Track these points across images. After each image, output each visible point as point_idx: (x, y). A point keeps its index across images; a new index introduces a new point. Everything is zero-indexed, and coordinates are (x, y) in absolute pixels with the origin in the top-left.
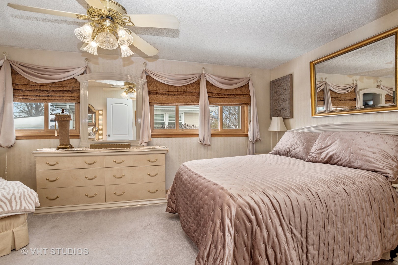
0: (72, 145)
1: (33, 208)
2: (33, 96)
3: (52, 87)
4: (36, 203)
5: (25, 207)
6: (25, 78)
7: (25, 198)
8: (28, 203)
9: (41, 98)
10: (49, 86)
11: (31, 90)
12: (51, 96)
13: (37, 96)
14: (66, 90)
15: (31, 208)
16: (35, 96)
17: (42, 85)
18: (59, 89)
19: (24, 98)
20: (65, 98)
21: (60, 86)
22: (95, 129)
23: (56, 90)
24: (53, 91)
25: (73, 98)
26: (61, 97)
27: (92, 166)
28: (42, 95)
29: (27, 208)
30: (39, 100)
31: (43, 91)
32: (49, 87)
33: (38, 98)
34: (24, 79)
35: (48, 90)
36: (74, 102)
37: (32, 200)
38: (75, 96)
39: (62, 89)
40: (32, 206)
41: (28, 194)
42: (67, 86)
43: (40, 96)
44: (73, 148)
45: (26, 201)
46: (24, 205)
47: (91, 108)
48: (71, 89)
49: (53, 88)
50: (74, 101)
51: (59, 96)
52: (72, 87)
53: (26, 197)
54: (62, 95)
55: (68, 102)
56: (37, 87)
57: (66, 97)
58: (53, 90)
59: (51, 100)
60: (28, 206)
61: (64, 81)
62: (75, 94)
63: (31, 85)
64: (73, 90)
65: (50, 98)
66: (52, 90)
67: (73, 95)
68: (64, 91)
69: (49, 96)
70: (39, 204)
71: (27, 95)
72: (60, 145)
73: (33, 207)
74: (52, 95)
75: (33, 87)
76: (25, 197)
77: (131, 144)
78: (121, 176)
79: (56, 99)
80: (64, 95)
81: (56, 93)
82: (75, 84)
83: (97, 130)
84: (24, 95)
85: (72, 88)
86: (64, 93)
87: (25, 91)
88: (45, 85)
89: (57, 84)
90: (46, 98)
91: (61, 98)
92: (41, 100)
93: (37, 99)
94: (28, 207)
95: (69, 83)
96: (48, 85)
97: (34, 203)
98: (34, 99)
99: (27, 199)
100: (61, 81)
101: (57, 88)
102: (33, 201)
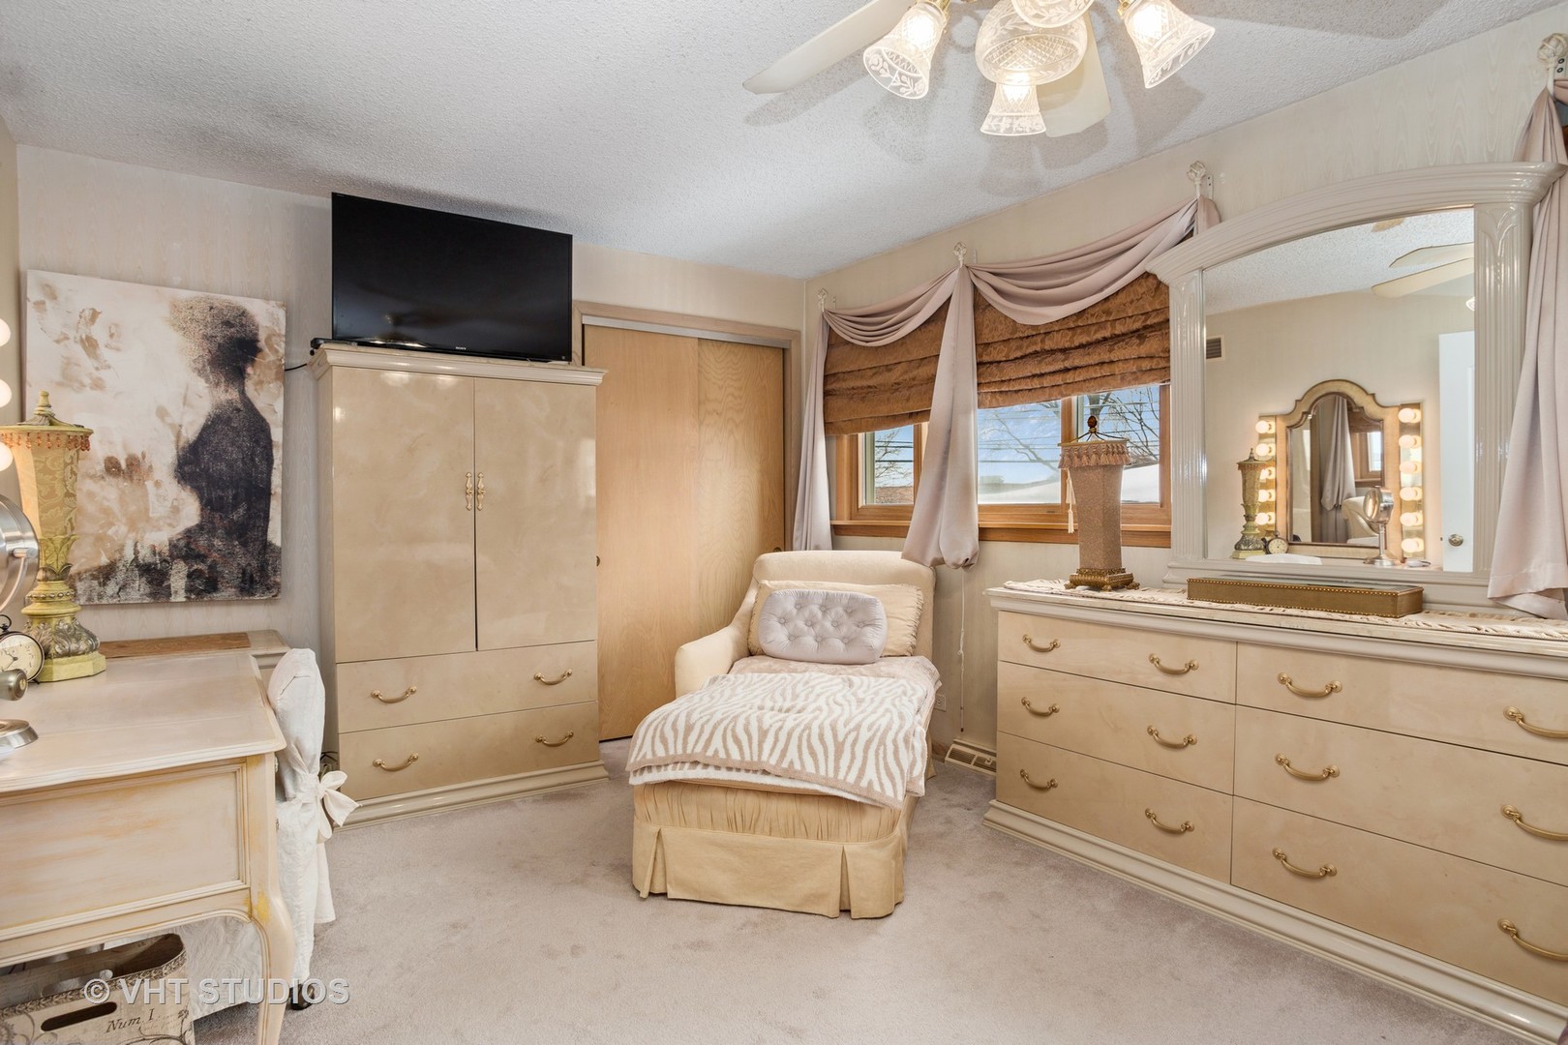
0: (1131, 575)
1: (896, 795)
2: (1024, 378)
3: (1079, 331)
4: (911, 781)
5: (870, 783)
6: (1006, 316)
7: (881, 752)
8: (883, 772)
9: (1047, 382)
10: (1069, 329)
11: (1022, 357)
12: (1076, 368)
13: (1034, 376)
14: (1123, 335)
15: (889, 792)
16: (1029, 377)
17: (1047, 331)
18: (1099, 336)
19: (1003, 389)
20: (1117, 369)
21: (1103, 320)
22: (1375, 503)
23: (1089, 339)
24: (1081, 346)
25: (1146, 365)
26: (1106, 367)
27: (1175, 683)
28: (1047, 371)
29: (877, 787)
30: (1040, 392)
31: (1052, 352)
32: (1070, 333)
33: (1036, 383)
34: (1002, 319)
35: (1067, 345)
36: (1153, 380)
37: (899, 764)
38: (1153, 351)
39: (1107, 334)
40: (894, 785)
41: (895, 741)
42: (1125, 315)
43: (1042, 375)
44: (1136, 587)
45: (881, 763)
46: (870, 774)
47: (1355, 400)
48: (1138, 325)
49: (1081, 334)
50: (1152, 377)
51: (1097, 364)
52: (1142, 314)
53: (885, 750)
54: (1106, 357)
55: (1129, 383)
56: (1036, 344)
57: (1120, 364)
58: (1081, 341)
59: (1075, 386)
60: (883, 781)
61: (1117, 293)
62: (1151, 345)
63: (1022, 338)
64: (1151, 326)
65: (1070, 377)
66: (1077, 344)
67: (1144, 350)
68: (1116, 339)
69: (1067, 370)
70: (920, 787)
71: (1008, 378)
72: (1080, 572)
73: (895, 792)
74: (1077, 362)
75: (1025, 343)
76: (882, 748)
77: (1430, 592)
78: (1317, 772)
79: (1091, 379)
80: (1113, 358)
81: (1088, 354)
82: (1153, 297)
83: (1387, 509)
84: (1002, 381)
85: (1143, 317)
86: (1116, 347)
87: (1006, 365)
88: (1056, 328)
89: (1092, 315)
90: (1058, 379)
91: (1106, 370)
92: (1047, 389)
93: (1035, 389)
94: (881, 785)
95: (1132, 302)
96: (1066, 327)
97: (903, 778)
98: (1030, 390)
99: (885, 758)
100: (1107, 299)
101: (1093, 329)
102: (902, 771)
